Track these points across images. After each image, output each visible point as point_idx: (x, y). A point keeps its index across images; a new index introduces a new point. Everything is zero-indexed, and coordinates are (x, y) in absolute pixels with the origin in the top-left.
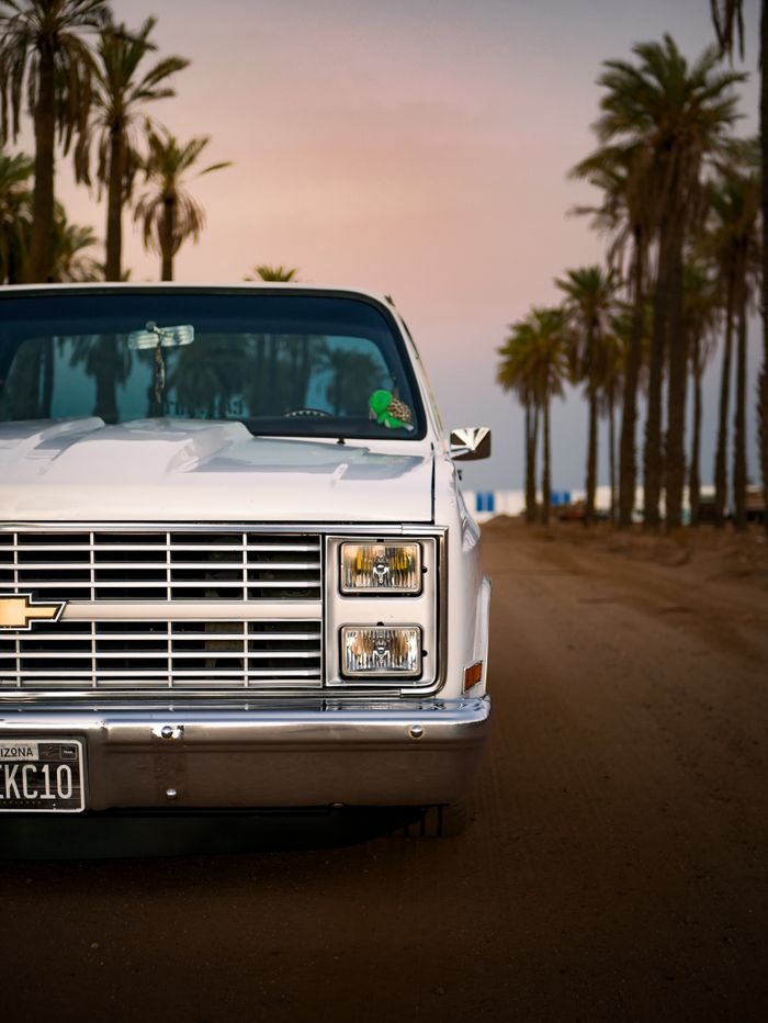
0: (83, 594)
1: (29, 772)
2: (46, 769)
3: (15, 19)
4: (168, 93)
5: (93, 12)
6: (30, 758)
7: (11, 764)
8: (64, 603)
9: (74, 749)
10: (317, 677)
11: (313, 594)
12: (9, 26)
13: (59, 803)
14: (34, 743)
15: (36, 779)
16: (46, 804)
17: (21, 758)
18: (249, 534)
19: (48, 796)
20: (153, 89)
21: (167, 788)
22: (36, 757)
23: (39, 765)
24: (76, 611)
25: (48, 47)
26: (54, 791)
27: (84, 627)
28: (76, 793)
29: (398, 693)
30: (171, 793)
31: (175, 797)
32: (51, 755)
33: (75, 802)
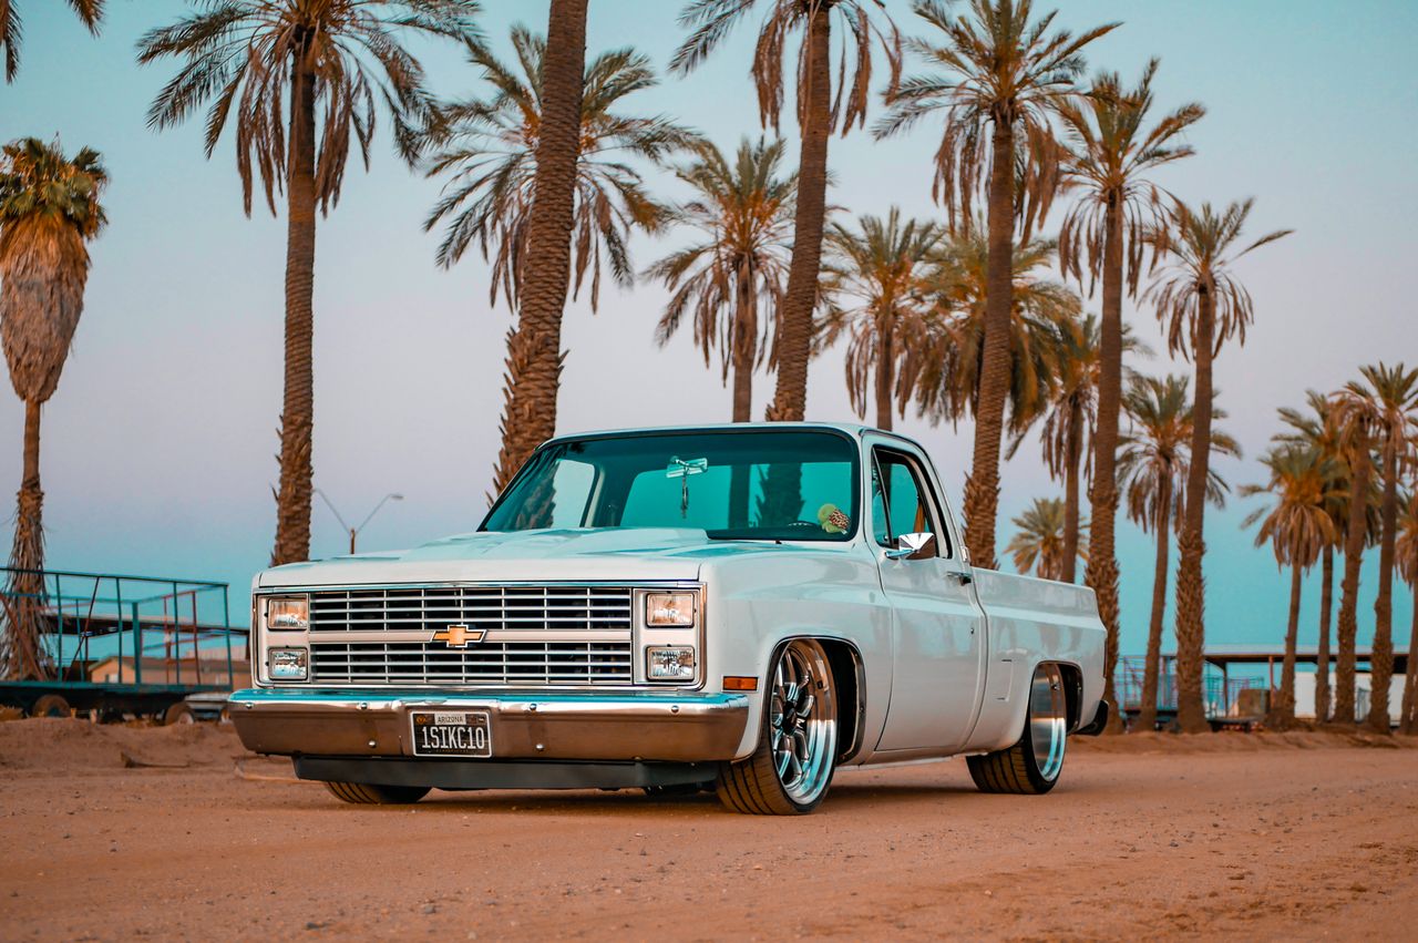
0: (498, 626)
1: (461, 731)
2: (470, 730)
3: (962, 86)
4: (1185, 152)
5: (1061, 65)
6: (461, 723)
7: (452, 726)
8: (485, 631)
9: (484, 717)
10: (628, 679)
11: (626, 625)
12: (956, 94)
13: (477, 751)
14: (463, 713)
15: (465, 736)
16: (470, 752)
17: (457, 723)
18: (591, 588)
19: (471, 747)
20: (1164, 146)
21: (537, 744)
22: (465, 723)
23: (466, 727)
24: (494, 636)
25: (1004, 117)
26: (475, 744)
27: (498, 646)
28: (487, 744)
29: (676, 688)
30: (539, 747)
31: (542, 750)
32: (473, 721)
33: (485, 751)
